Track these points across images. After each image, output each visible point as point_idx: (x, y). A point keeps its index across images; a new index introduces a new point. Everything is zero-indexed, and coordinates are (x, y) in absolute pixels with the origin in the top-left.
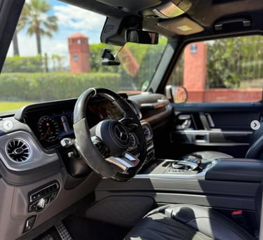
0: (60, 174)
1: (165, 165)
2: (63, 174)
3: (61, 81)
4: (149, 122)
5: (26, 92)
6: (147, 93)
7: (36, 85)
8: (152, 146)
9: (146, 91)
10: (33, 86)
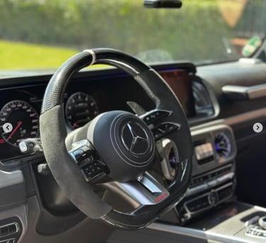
0: (24, 208)
1: (244, 220)
2: (31, 209)
3: (122, 12)
4: (232, 126)
5: (58, 29)
6: (252, 61)
7: (77, 17)
8: (230, 175)
9: (251, 56)
10: (71, 18)
